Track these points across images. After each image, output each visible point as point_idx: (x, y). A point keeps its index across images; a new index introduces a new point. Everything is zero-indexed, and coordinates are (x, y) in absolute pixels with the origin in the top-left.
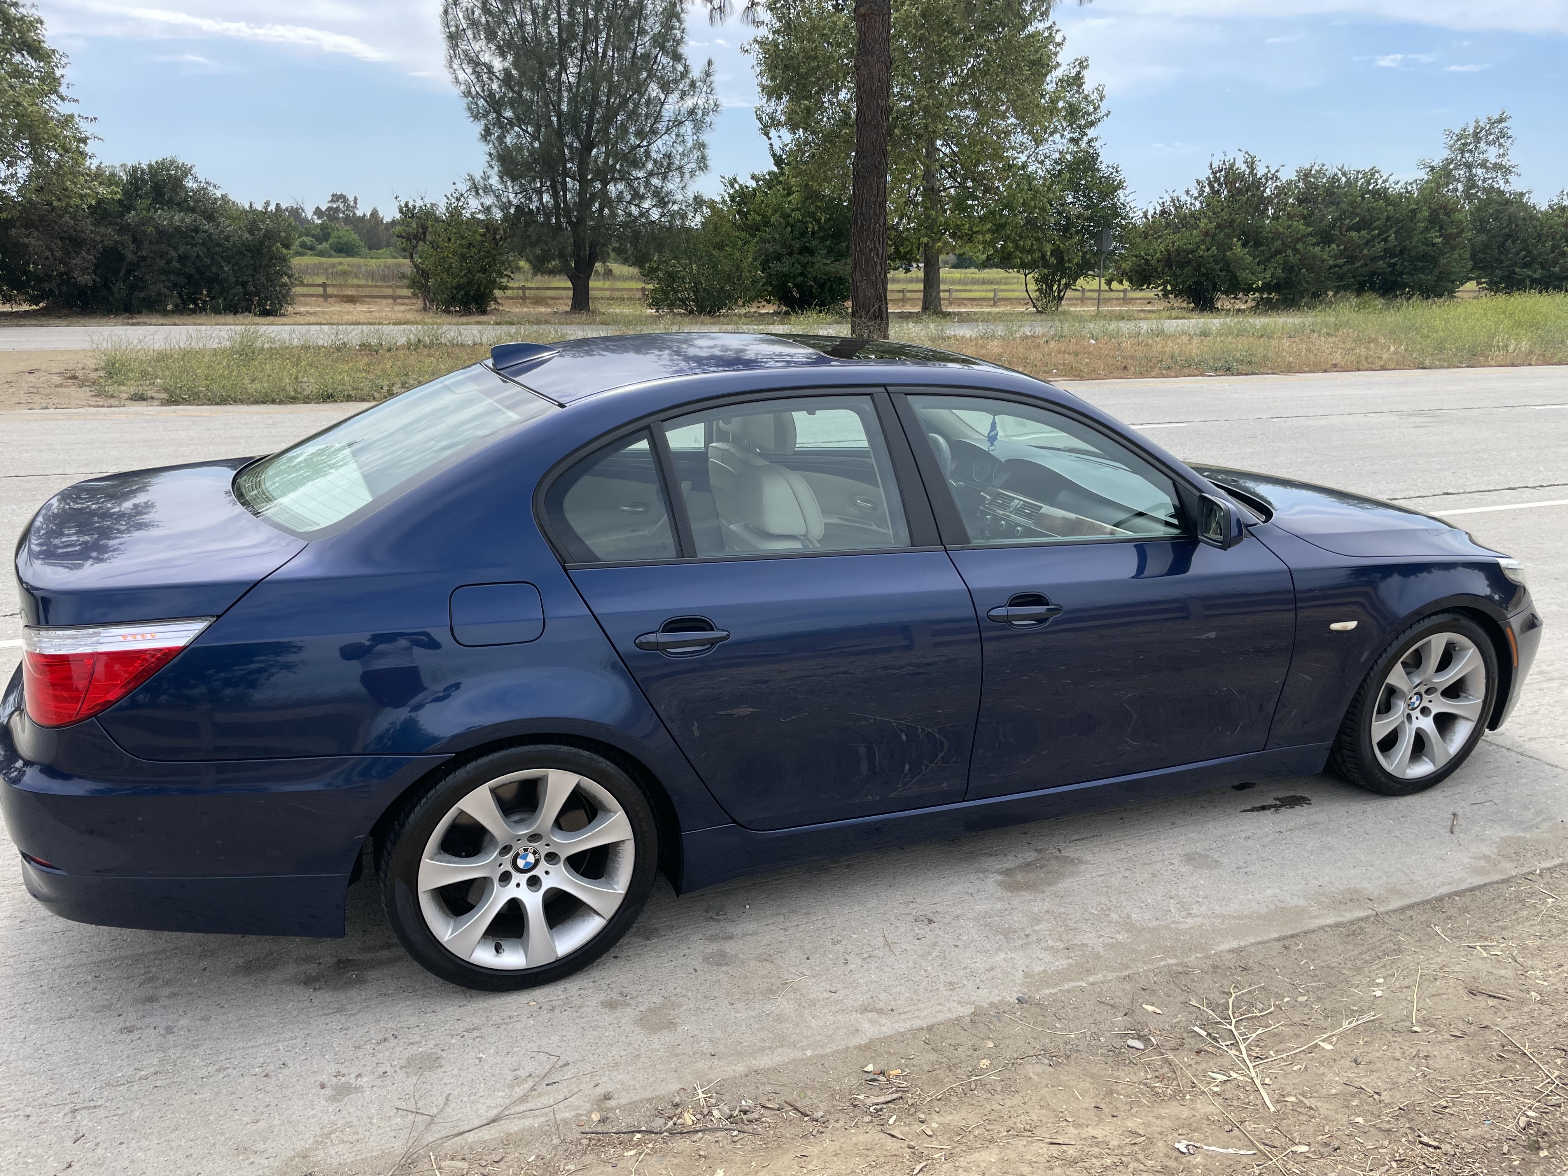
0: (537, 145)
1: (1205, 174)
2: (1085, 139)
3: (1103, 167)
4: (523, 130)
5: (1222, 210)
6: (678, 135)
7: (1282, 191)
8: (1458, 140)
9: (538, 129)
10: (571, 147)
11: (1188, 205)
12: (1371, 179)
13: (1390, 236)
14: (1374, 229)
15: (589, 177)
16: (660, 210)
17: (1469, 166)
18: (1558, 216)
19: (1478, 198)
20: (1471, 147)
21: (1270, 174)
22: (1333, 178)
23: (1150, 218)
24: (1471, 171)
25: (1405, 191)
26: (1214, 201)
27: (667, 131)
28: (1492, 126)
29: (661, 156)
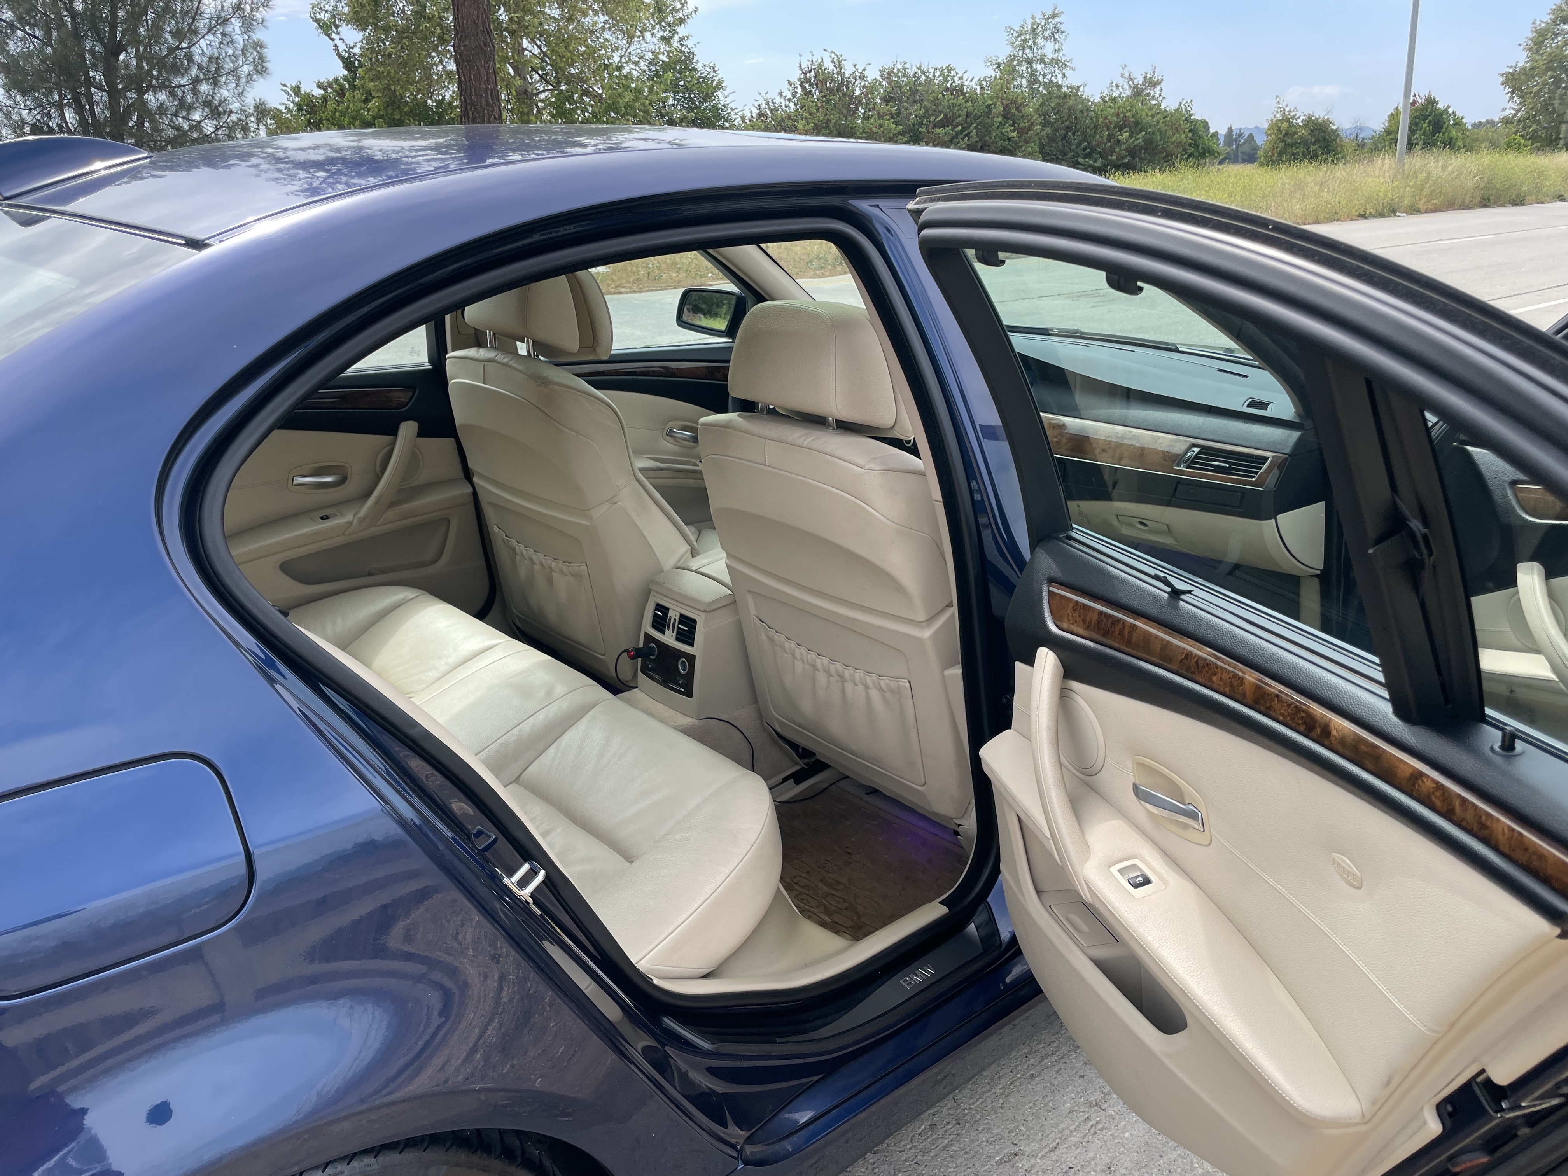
0: (49, 50)
1: (796, 75)
2: (676, 37)
3: (699, 67)
4: (29, 34)
5: (818, 110)
6: (224, 35)
7: (870, 89)
8: (1019, 36)
9: (48, 32)
10: (92, 52)
11: (783, 107)
12: (948, 76)
13: (972, 131)
14: (958, 126)
15: (120, 87)
16: (215, 122)
17: (1030, 62)
18: (1111, 107)
19: (1041, 93)
20: (1030, 43)
21: (857, 73)
22: (914, 76)
23: (747, 121)
24: (1032, 67)
25: (978, 88)
26: (808, 102)
27: (210, 30)
28: (1047, 22)
29: (206, 59)
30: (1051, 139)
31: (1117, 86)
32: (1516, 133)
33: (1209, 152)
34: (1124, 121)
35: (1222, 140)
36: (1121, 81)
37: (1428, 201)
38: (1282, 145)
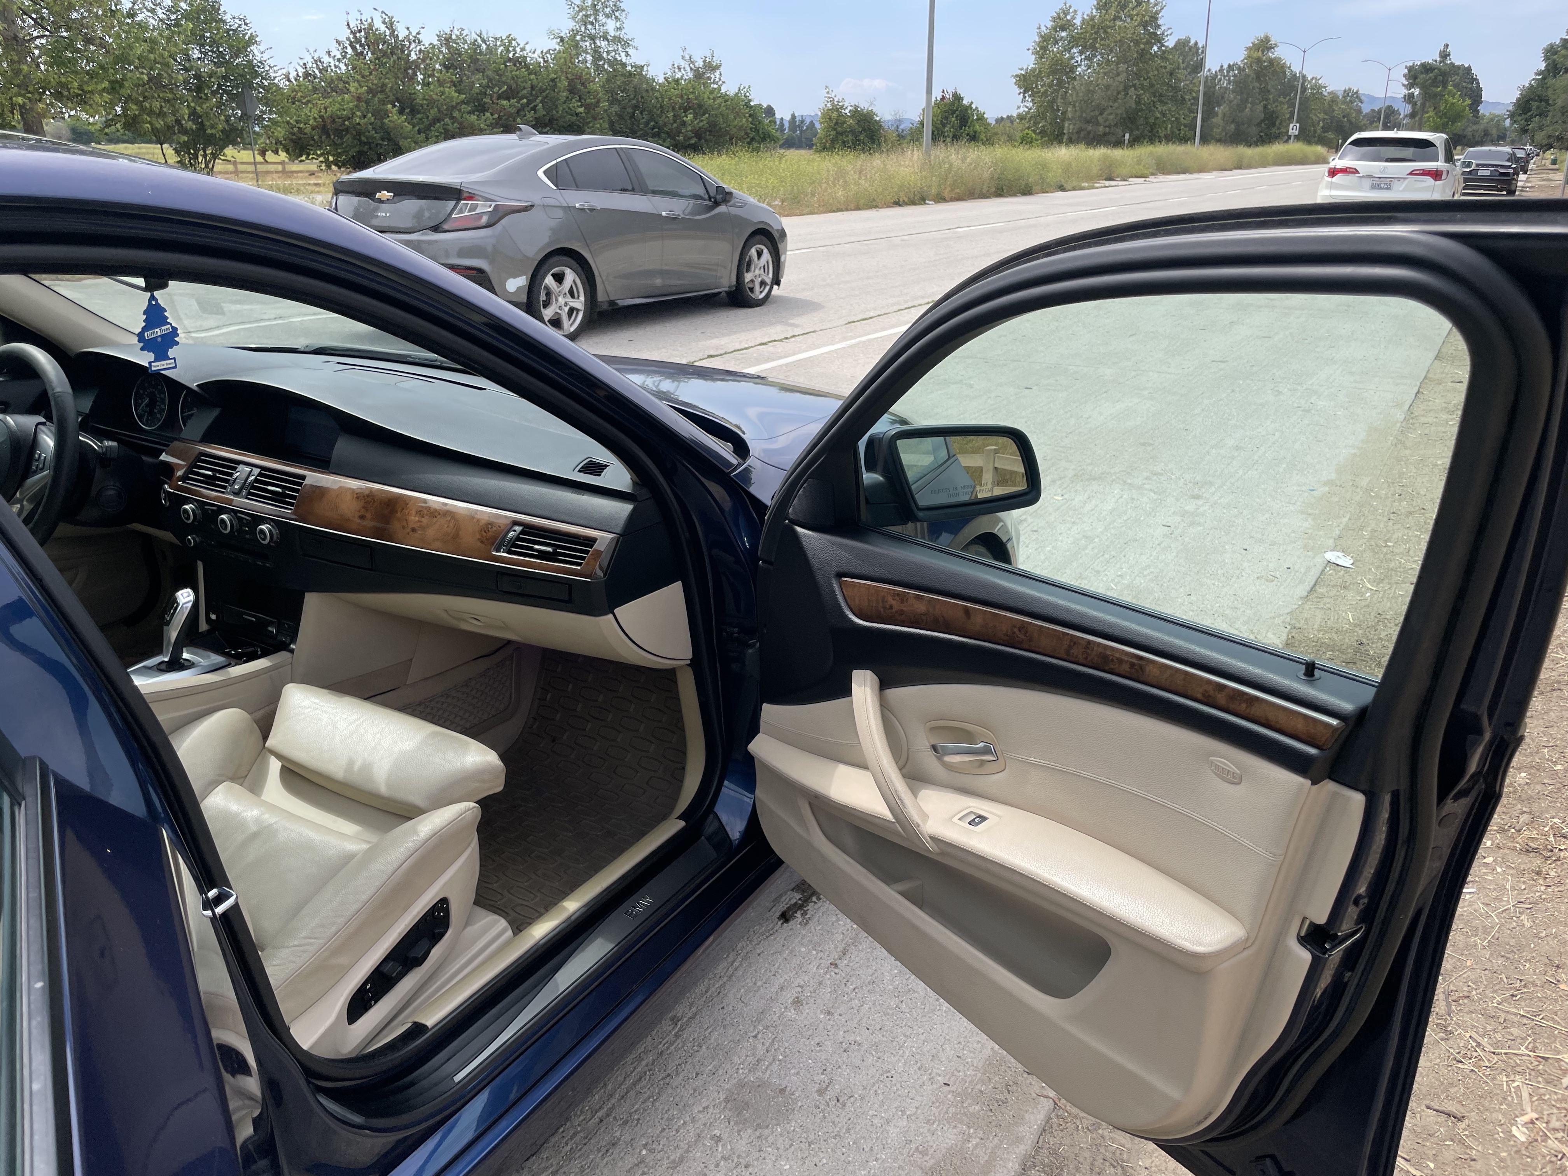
1: (344, 34)
3: (228, 18)
5: (371, 73)
7: (427, 55)
8: (580, 11)
11: (333, 67)
12: (509, 46)
13: (537, 105)
14: (522, 98)
17: (593, 38)
18: (674, 88)
19: (606, 70)
20: (591, 19)
21: (411, 37)
22: (474, 44)
23: (293, 80)
24: (595, 43)
25: (542, 60)
26: (359, 64)
28: (607, 0)
30: (620, 116)
31: (679, 69)
32: (1028, 128)
33: (769, 137)
34: (689, 103)
35: (787, 125)
36: (683, 64)
37: (952, 190)
38: (833, 133)
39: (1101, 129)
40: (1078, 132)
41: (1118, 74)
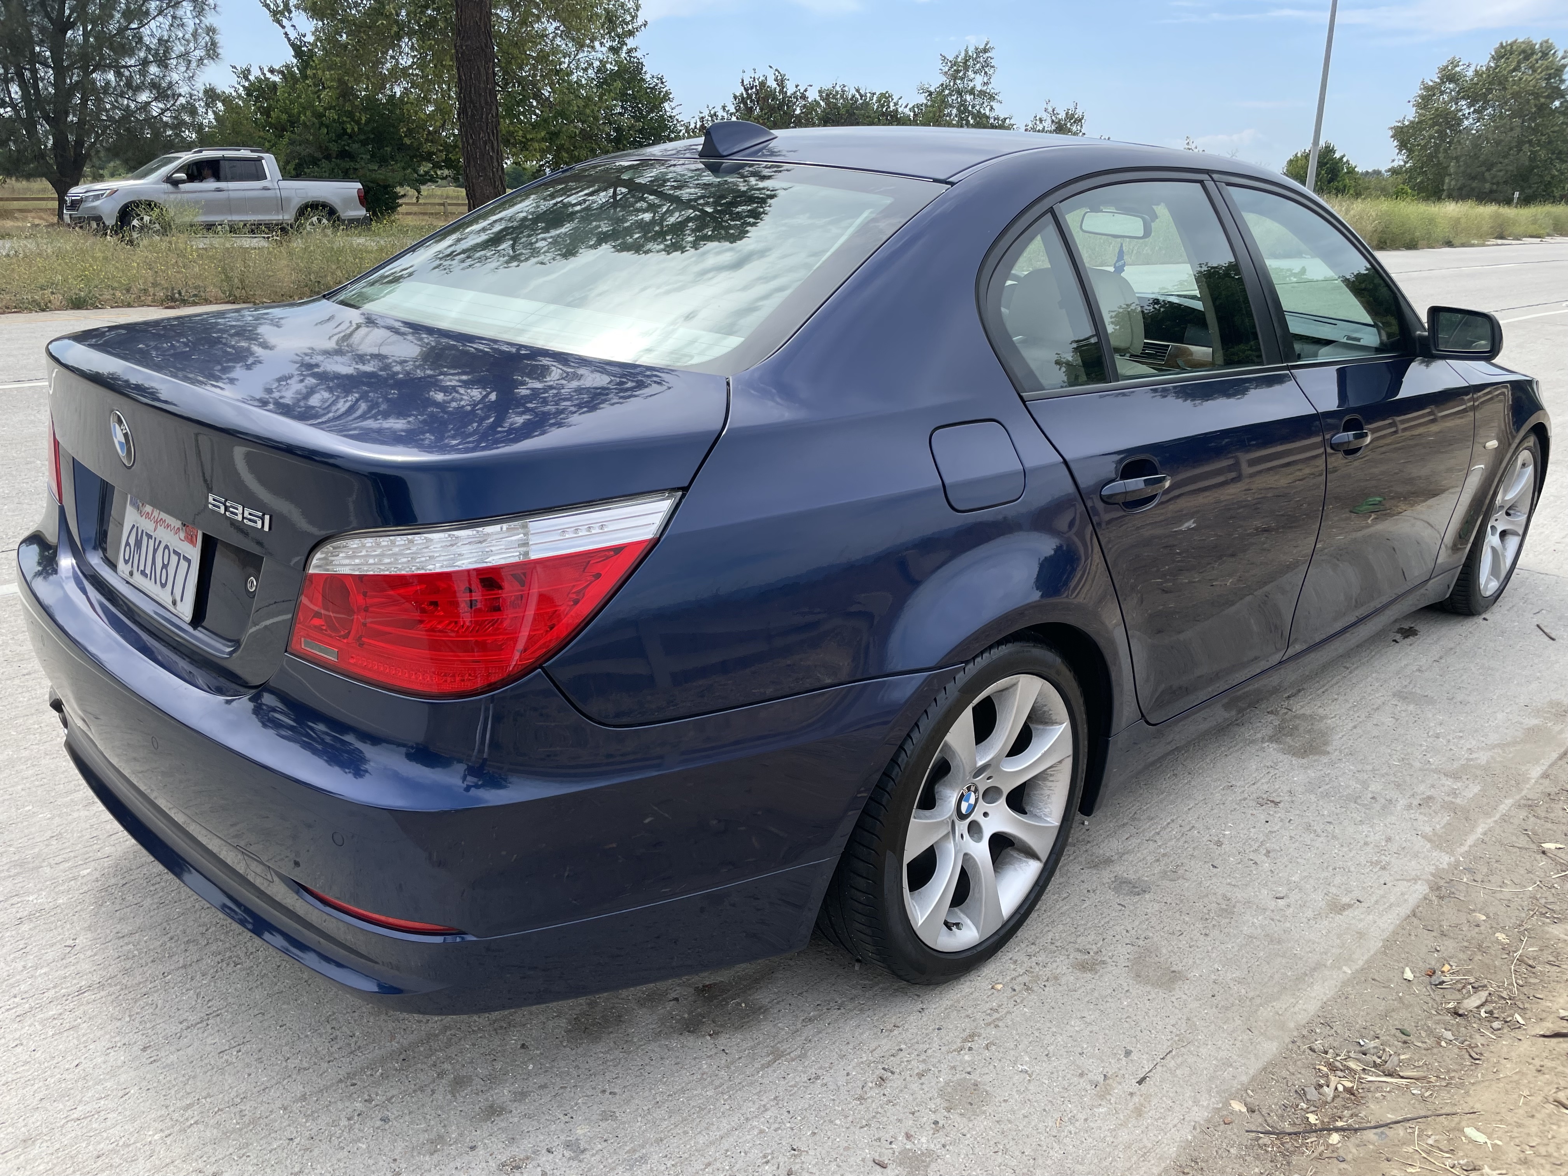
1: (739, 91)
2: (625, 48)
3: (648, 77)
6: (174, 17)
7: (809, 110)
8: (952, 67)
11: (726, 121)
12: (884, 101)
15: (65, 64)
16: (162, 104)
17: (959, 93)
19: (970, 123)
20: (961, 74)
21: (798, 93)
22: (852, 99)
24: (962, 97)
25: (912, 114)
27: (161, 12)
28: (978, 56)
29: (155, 41)
31: (1041, 120)
32: (1401, 182)
36: (1045, 116)
39: (1488, 186)
40: (1460, 189)
41: (1512, 129)
